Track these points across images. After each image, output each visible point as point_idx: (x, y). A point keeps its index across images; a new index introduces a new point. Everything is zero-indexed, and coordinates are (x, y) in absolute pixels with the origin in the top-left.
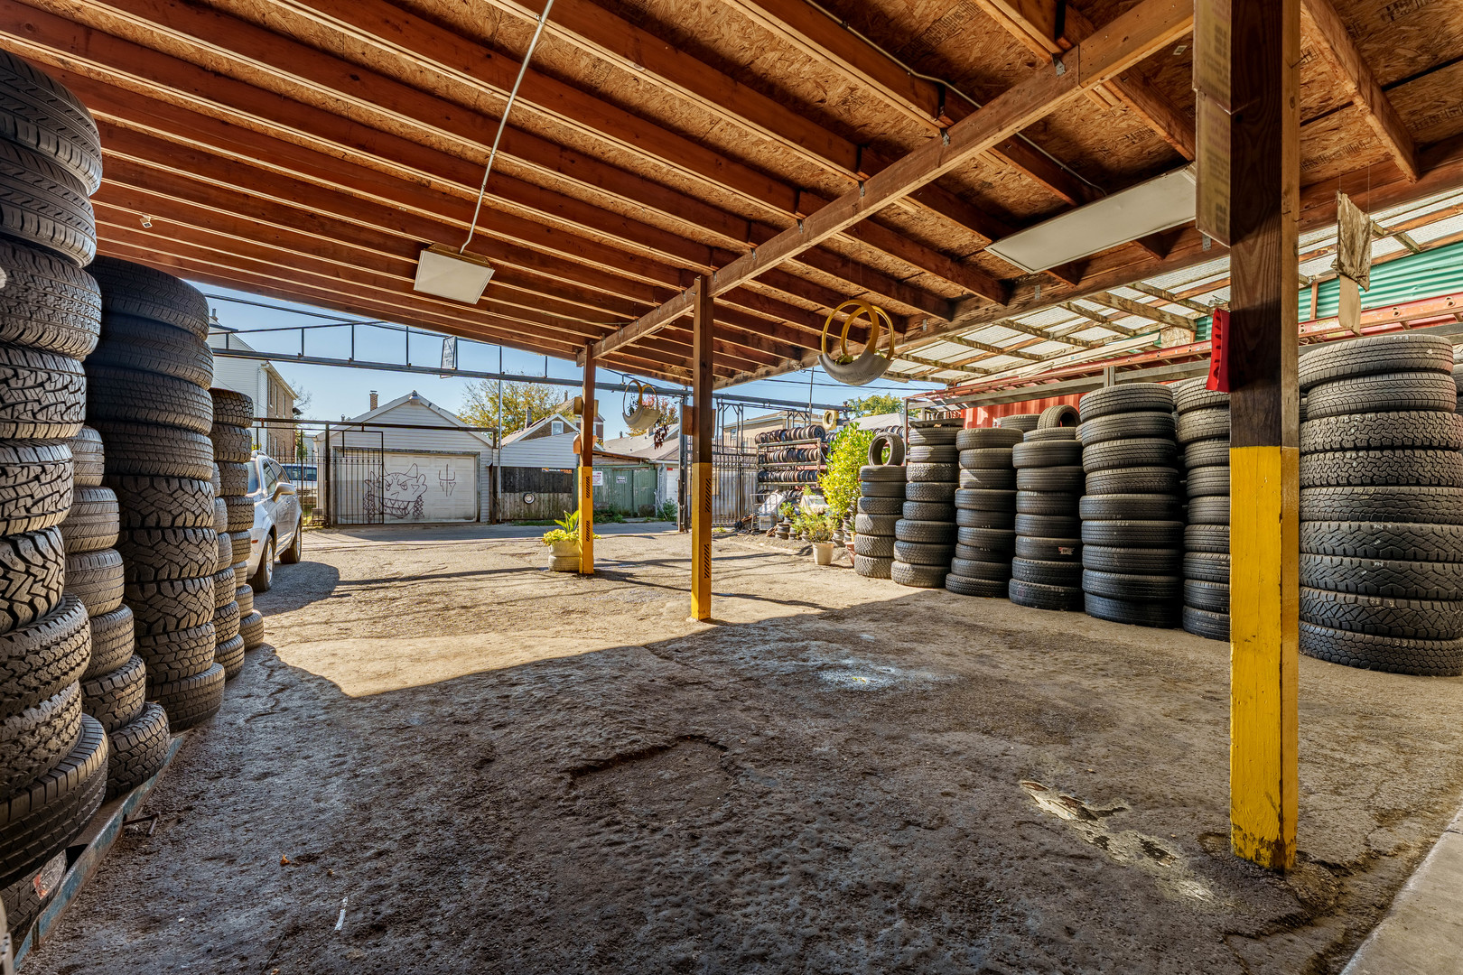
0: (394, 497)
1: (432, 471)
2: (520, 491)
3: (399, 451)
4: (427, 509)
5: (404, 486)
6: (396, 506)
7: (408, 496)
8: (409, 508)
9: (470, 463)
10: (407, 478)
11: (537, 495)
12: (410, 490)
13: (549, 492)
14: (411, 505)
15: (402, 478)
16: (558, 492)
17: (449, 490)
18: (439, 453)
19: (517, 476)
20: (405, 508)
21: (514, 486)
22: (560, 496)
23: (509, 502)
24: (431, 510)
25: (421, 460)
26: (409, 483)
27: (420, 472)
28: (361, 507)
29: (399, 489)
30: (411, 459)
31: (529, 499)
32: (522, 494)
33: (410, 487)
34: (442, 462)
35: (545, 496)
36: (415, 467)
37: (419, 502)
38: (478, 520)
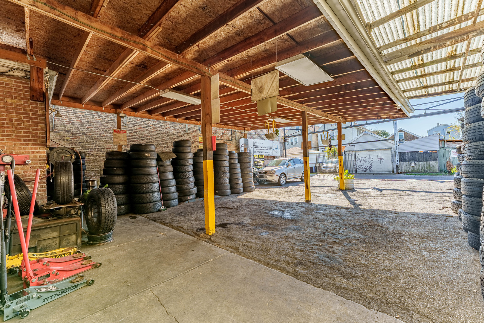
0: (363, 165)
1: (374, 156)
2: (409, 161)
3: (362, 150)
4: (374, 168)
5: (365, 161)
6: (363, 168)
7: (367, 164)
8: (368, 168)
9: (389, 152)
10: (366, 159)
11: (417, 163)
12: (368, 162)
13: (424, 161)
14: (368, 167)
15: (365, 159)
16: (429, 161)
17: (381, 162)
18: (376, 149)
19: (407, 155)
20: (366, 168)
21: (405, 160)
22: (431, 163)
23: (404, 166)
24: (375, 169)
25: (371, 152)
26: (367, 160)
27: (371, 156)
28: (353, 168)
29: (364, 162)
30: (367, 152)
31: (413, 164)
32: (410, 163)
33: (367, 161)
34: (378, 153)
35: (422, 163)
36: (369, 155)
37: (371, 166)
38: (393, 173)
